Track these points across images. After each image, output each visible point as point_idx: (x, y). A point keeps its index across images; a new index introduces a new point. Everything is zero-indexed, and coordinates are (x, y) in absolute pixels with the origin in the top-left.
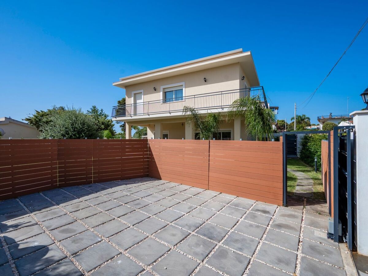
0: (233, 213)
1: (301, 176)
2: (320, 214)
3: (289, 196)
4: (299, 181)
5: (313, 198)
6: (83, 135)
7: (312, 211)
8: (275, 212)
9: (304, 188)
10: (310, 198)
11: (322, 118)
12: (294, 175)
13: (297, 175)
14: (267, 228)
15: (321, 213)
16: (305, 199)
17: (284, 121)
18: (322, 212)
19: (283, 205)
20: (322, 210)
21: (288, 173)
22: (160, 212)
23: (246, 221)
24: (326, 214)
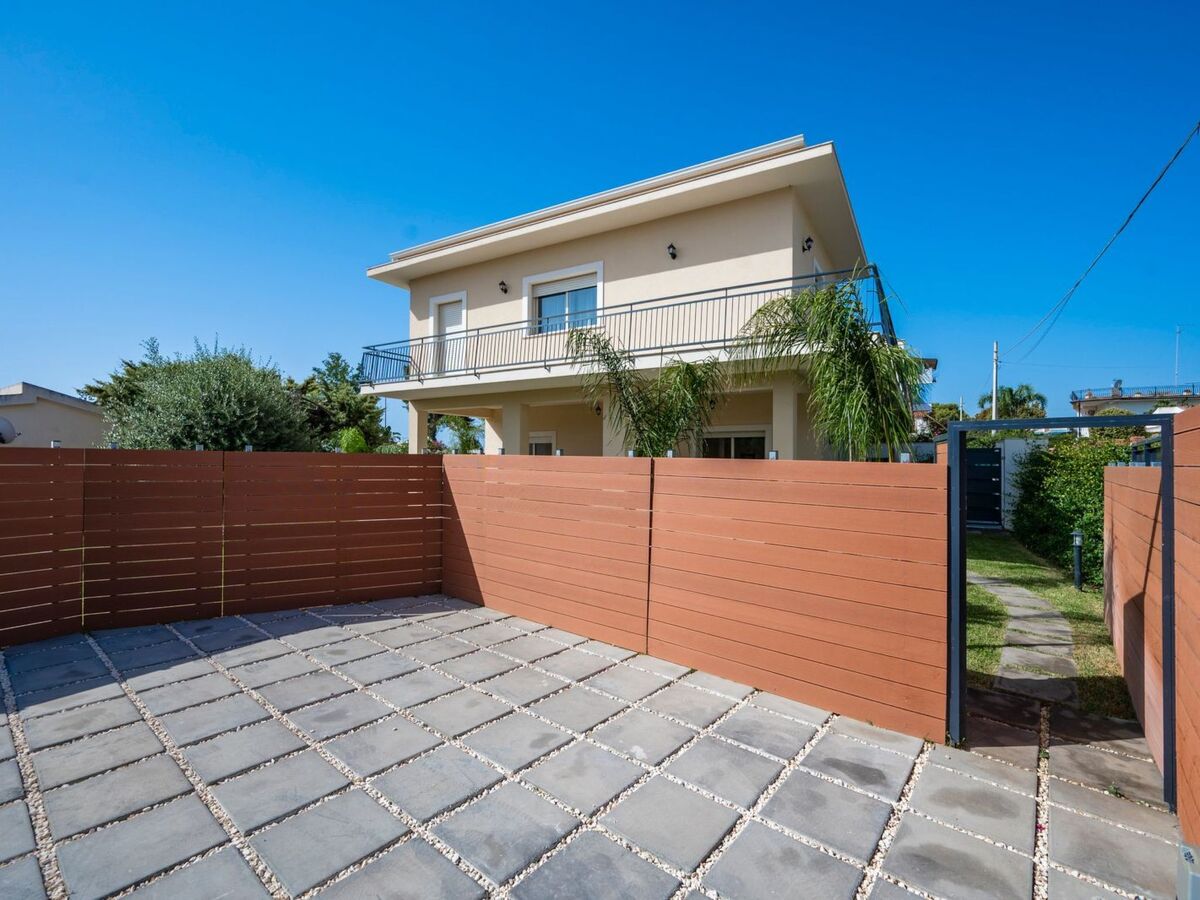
0: (719, 774)
1: (1018, 601)
2: (1118, 794)
3: (974, 693)
4: (1011, 625)
5: (1076, 704)
6: (245, 439)
7: (1080, 775)
8: (912, 773)
9: (1036, 655)
10: (1064, 707)
11: (1087, 397)
12: (991, 600)
13: (1004, 598)
14: (868, 870)
15: (1127, 789)
16: (1044, 712)
17: (956, 407)
18: (1127, 781)
19: (947, 739)
20: (1126, 771)
21: (968, 587)
22: (403, 762)
23: (771, 824)
24: (1149, 798)
